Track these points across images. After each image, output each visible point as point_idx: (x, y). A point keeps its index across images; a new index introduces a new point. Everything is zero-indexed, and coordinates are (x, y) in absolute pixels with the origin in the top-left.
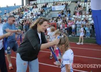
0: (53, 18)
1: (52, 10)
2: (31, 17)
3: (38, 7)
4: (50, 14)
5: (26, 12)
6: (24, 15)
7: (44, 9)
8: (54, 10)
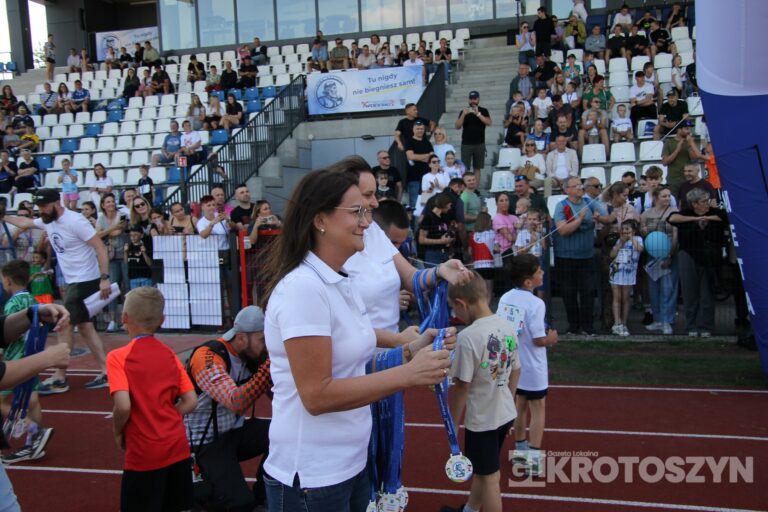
1: (313, 109)
2: (125, 179)
3: (177, 85)
4: (298, 141)
5: (68, 129)
6: (53, 158)
7: (241, 102)
8: (324, 105)
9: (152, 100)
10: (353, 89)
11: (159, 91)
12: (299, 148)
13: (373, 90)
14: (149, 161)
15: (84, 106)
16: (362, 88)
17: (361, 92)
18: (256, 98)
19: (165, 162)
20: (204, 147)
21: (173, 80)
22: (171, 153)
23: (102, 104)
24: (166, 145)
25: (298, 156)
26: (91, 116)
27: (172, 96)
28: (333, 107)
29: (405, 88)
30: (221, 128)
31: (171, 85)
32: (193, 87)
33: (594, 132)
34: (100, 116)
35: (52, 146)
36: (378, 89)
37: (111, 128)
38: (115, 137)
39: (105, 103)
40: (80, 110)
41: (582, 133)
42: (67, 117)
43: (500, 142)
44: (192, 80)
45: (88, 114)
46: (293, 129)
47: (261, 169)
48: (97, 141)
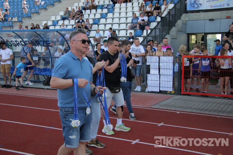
0: (189, 35)
1: (189, 8)
4: (183, 21)
5: (95, 15)
8: (194, 7)
9: (123, 5)
11: (126, 2)
12: (183, 24)
14: (126, 28)
17: (210, 1)
22: (135, 25)
25: (182, 27)
26: (102, 11)
28: (197, 7)
34: (105, 11)
37: (110, 15)
38: (113, 19)
39: (106, 6)
40: (98, 8)
42: (94, 11)
46: (180, 16)
47: (170, 32)
48: (106, 20)
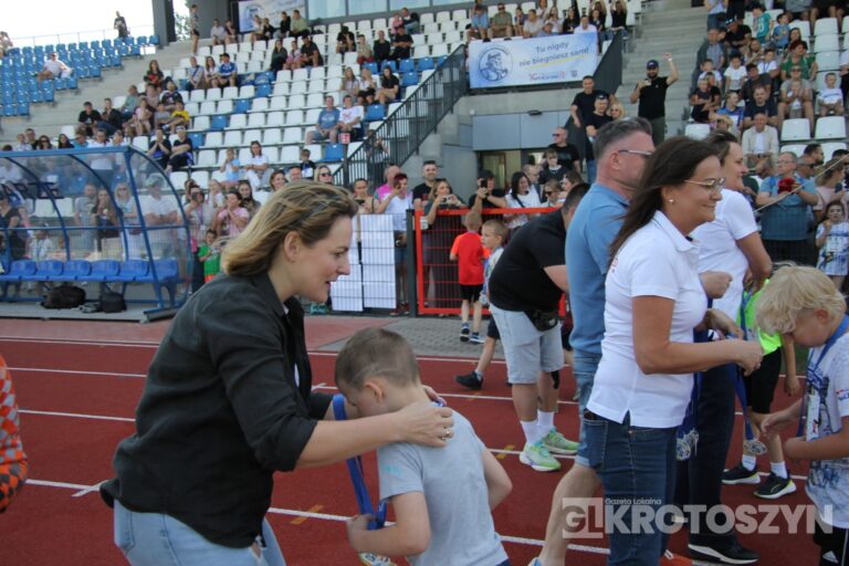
0: (482, 155)
1: (475, 82)
2: (279, 158)
3: (327, 57)
4: (459, 116)
5: (217, 106)
6: (204, 136)
7: (396, 75)
8: (488, 78)
9: (301, 73)
10: (519, 59)
11: (308, 64)
12: (460, 124)
13: (542, 60)
14: (303, 139)
15: (232, 81)
16: (528, 58)
17: (528, 63)
18: (412, 71)
19: (319, 139)
20: (362, 123)
21: (322, 52)
22: (326, 131)
23: (248, 79)
24: (320, 121)
25: (459, 134)
26: (239, 91)
27: (321, 69)
28: (497, 80)
29: (578, 57)
30: (377, 102)
31: (320, 57)
32: (343, 59)
33: (796, 104)
34: (248, 91)
35: (202, 124)
36: (547, 60)
37: (260, 104)
38: (266, 114)
39: (252, 77)
40: (228, 85)
41: (781, 107)
42: (214, 93)
43: (685, 118)
44: (342, 51)
45: (235, 89)
46: (453, 103)
47: (420, 148)
48: (248, 117)
